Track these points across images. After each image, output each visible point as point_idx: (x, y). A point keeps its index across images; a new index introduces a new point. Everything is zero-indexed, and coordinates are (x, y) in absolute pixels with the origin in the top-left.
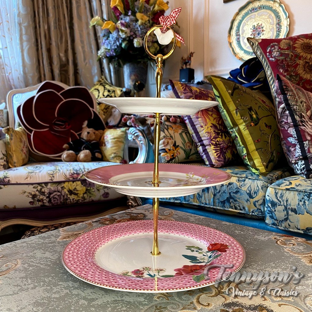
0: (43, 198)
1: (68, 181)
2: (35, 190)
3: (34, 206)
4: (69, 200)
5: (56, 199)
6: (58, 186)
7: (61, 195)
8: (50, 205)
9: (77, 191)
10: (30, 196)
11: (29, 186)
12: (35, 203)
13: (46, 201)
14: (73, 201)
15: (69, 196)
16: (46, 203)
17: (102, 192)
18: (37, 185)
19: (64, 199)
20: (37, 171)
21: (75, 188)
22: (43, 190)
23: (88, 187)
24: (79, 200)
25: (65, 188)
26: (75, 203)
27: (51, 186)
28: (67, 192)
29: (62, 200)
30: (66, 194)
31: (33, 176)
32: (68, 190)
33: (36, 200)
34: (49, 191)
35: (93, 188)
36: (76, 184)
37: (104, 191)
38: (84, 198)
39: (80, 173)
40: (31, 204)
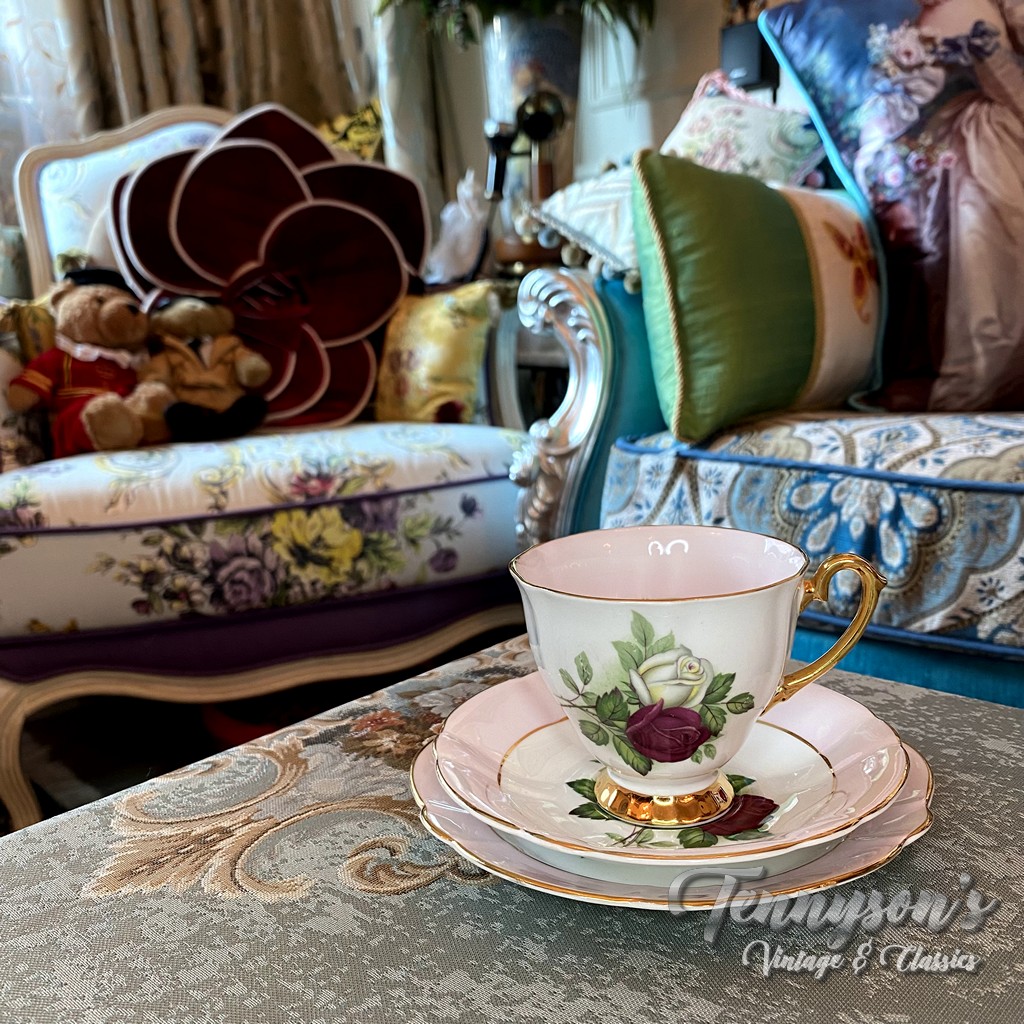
0: (191, 584)
1: (288, 507)
2: (152, 551)
3: (153, 617)
4: (297, 589)
5: (244, 589)
6: (248, 534)
7: (264, 566)
8: (222, 610)
9: (328, 547)
10: (135, 579)
11: (125, 537)
12: (156, 605)
13: (201, 596)
14: (315, 590)
15: (295, 571)
16: (202, 603)
17: (428, 548)
18: (156, 532)
19: (276, 586)
20: (155, 473)
21: (319, 539)
22: (185, 551)
23: (371, 531)
24: (337, 585)
25: (277, 539)
26: (324, 598)
27: (217, 532)
28: (286, 557)
29: (267, 588)
30: (282, 563)
31: (136, 492)
32: (291, 545)
33: (158, 593)
34: (211, 553)
35: (392, 536)
36: (322, 518)
37: (438, 544)
38: (356, 576)
39: (332, 473)
40: (139, 612)
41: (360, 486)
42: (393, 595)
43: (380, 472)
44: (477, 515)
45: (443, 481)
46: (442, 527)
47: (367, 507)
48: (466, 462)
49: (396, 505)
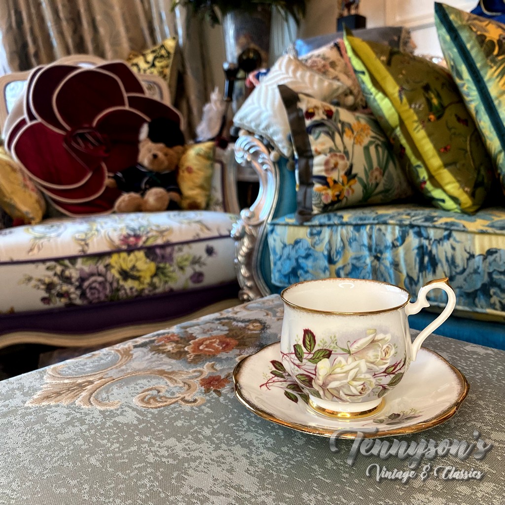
0: (70, 289)
1: (118, 251)
2: (51, 273)
3: (51, 306)
4: (123, 292)
5: (96, 292)
6: (98, 264)
7: (106, 280)
8: (85, 302)
9: (138, 271)
10: (42, 287)
11: (37, 266)
12: (53, 299)
13: (75, 295)
14: (132, 292)
15: (121, 283)
16: (76, 299)
17: (189, 271)
18: (52, 263)
19: (112, 290)
20: (53, 235)
21: (134, 268)
22: (67, 273)
23: (160, 263)
24: (143, 290)
25: (113, 267)
26: (137, 296)
27: (83, 263)
28: (117, 276)
29: (108, 291)
30: (115, 279)
31: (43, 244)
32: (120, 270)
33: (54, 294)
34: (80, 274)
35: (171, 265)
36: (136, 257)
37: (194, 269)
38: (152, 285)
39: (141, 234)
40: (44, 303)
41: (155, 240)
42: (172, 295)
43: (165, 233)
44: (214, 255)
45: (197, 238)
46: (196, 261)
47: (158, 251)
48: (208, 229)
49: (173, 250)
